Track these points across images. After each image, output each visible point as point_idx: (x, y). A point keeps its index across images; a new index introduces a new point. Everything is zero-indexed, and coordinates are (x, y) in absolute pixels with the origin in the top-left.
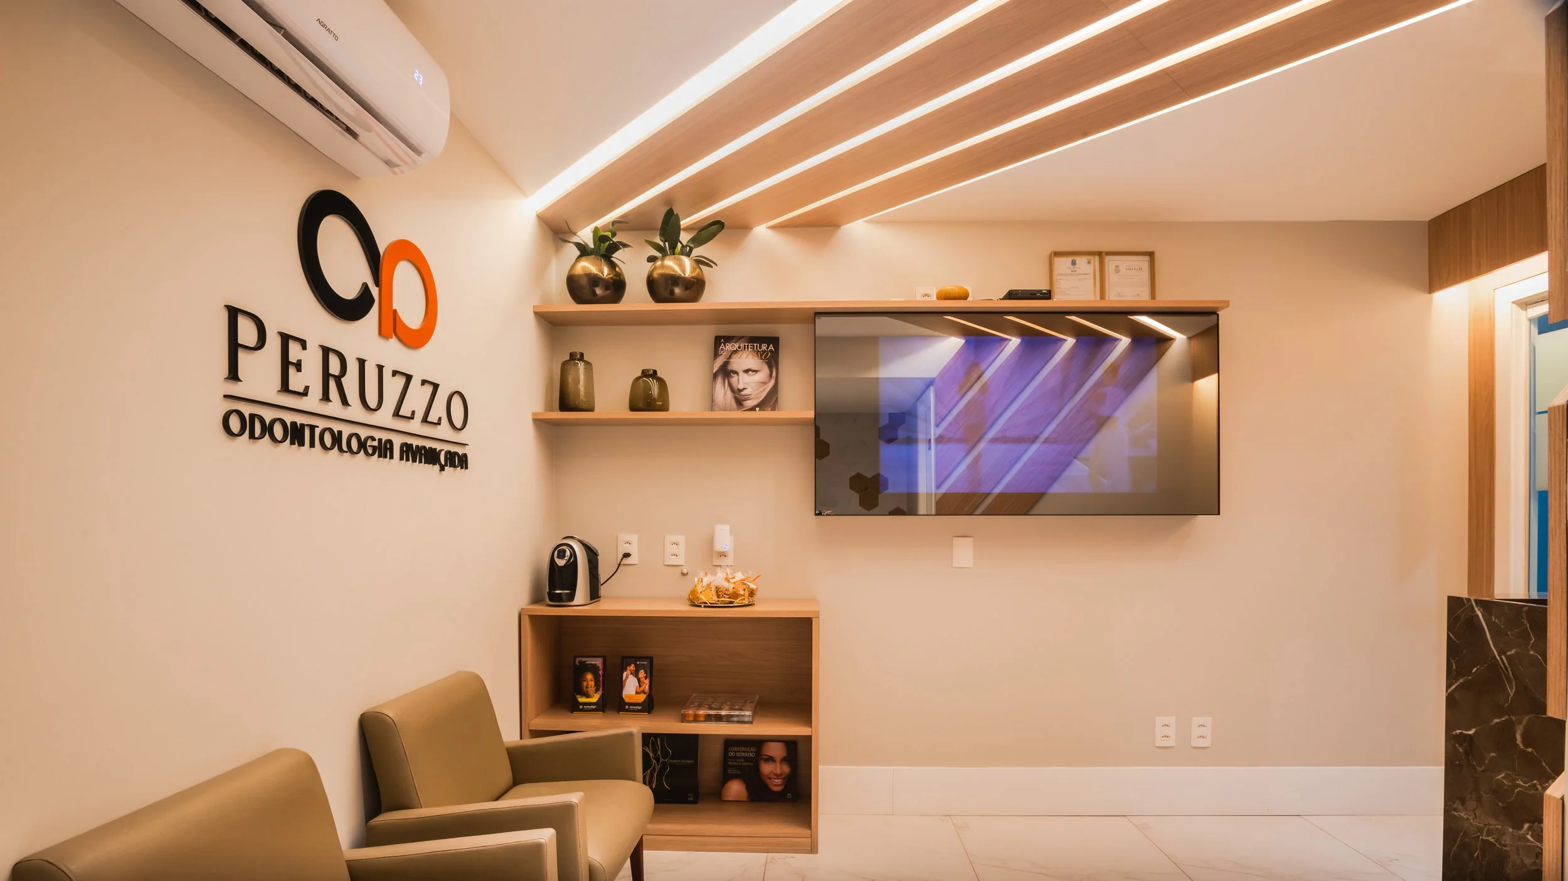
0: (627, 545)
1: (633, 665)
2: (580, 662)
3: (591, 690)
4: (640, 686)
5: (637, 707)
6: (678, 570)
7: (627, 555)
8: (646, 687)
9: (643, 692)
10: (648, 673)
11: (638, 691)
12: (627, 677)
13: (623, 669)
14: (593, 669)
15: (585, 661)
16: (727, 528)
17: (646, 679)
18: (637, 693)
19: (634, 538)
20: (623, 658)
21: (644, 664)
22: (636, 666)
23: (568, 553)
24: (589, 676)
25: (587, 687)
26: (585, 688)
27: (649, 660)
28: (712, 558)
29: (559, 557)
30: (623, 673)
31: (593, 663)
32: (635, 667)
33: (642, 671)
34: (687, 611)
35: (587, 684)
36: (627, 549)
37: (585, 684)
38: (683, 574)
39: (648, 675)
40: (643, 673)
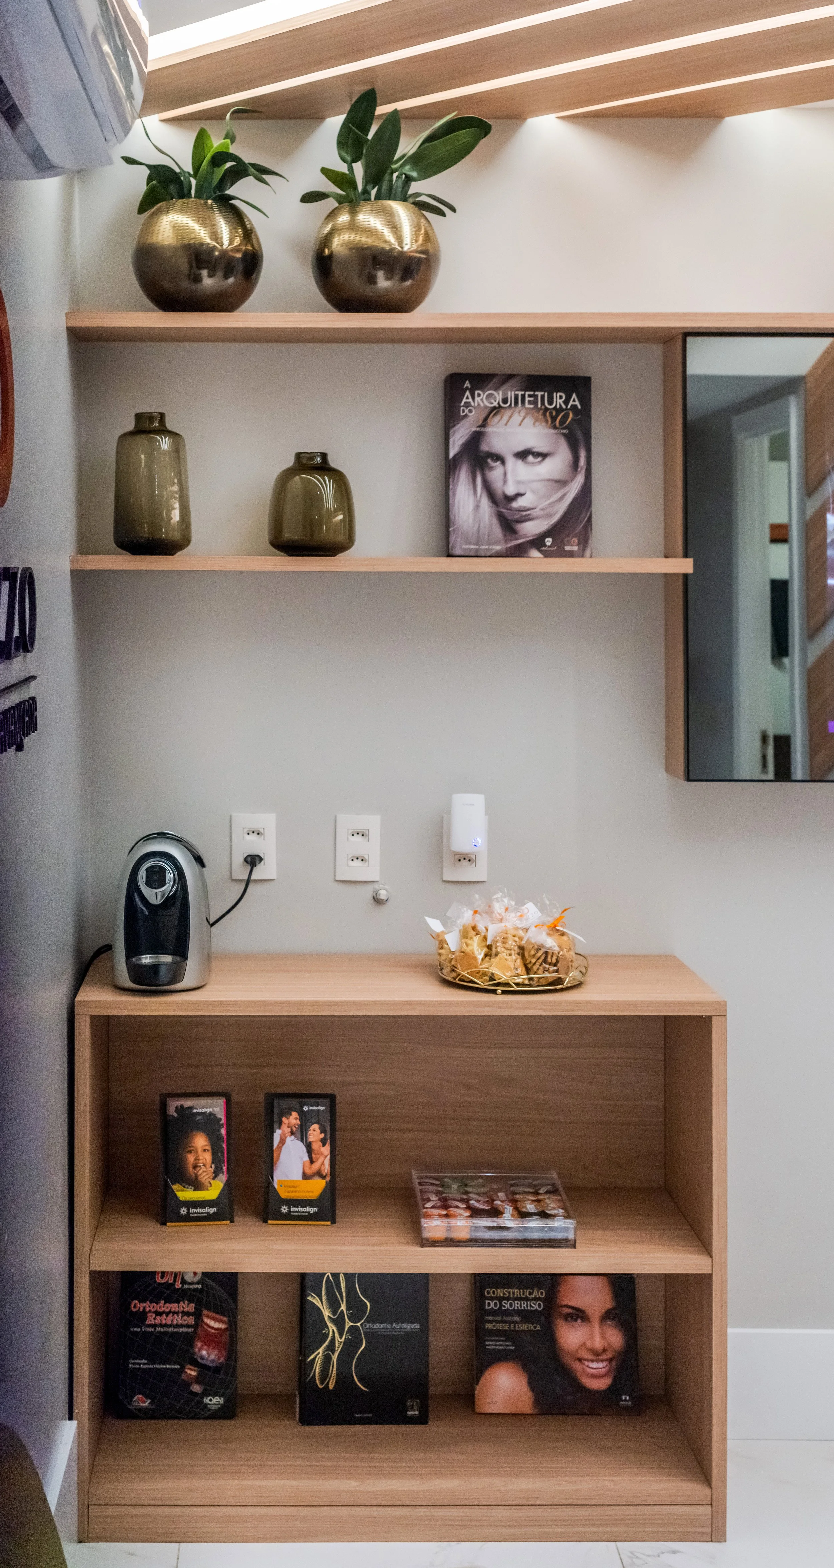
0: (253, 837)
1: (295, 1114)
2: (180, 1110)
3: (205, 1172)
4: (312, 1161)
5: (308, 1209)
6: (368, 891)
7: (253, 861)
8: (324, 1163)
9: (319, 1174)
10: (328, 1128)
11: (308, 1171)
12: (282, 1142)
13: (271, 1123)
14: (208, 1124)
15: (191, 1108)
16: (478, 801)
17: (324, 1145)
18: (305, 1176)
19: (268, 821)
20: (271, 1098)
21: (318, 1111)
22: (302, 1115)
23: (170, 876)
24: (201, 1141)
25: (195, 1167)
26: (191, 1169)
27: (327, 1101)
28: (442, 869)
29: (149, 883)
30: (272, 1132)
31: (208, 1110)
32: (301, 1120)
33: (316, 1127)
34: (440, 1003)
35: (197, 1159)
36: (253, 845)
37: (191, 1158)
38: (377, 901)
39: (328, 1136)
40: (318, 1131)
